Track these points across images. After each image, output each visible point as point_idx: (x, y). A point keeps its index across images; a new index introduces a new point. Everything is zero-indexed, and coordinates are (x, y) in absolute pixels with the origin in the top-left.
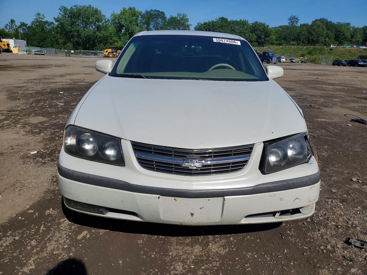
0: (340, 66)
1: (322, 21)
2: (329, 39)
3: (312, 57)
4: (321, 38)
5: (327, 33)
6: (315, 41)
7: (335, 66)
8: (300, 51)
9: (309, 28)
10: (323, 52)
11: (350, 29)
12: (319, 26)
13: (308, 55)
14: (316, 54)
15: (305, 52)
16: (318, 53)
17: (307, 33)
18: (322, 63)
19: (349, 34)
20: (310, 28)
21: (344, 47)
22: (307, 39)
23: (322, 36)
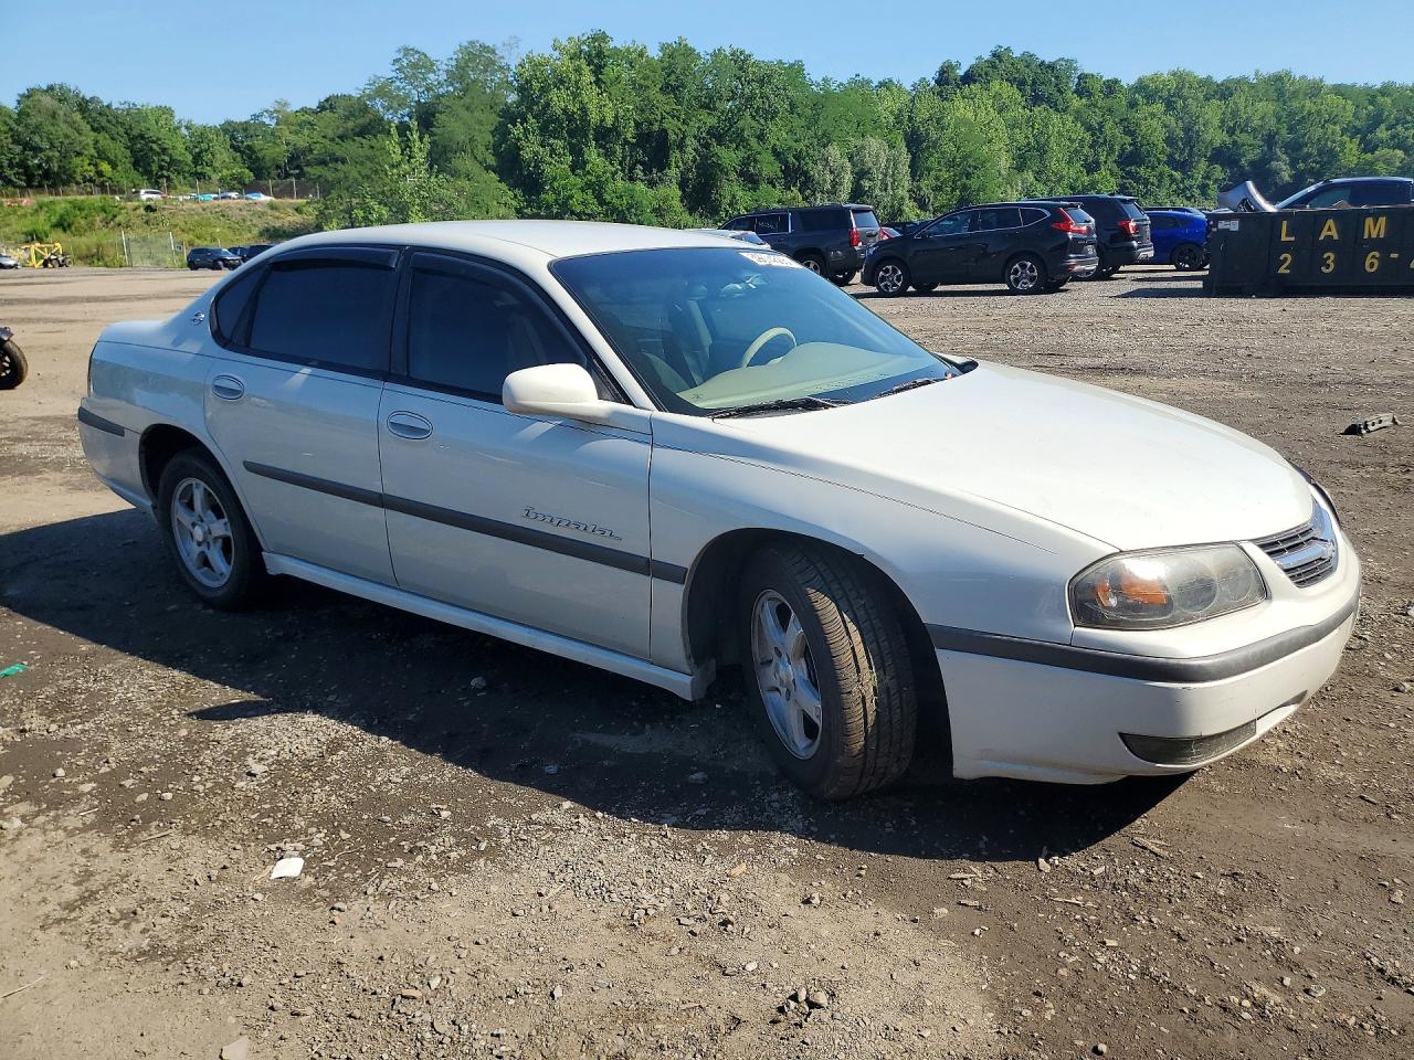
0: (220, 269)
1: (58, 93)
2: (114, 165)
3: (87, 241)
4: (77, 160)
5: (97, 142)
6: (58, 174)
7: (201, 272)
8: (13, 218)
9: (11, 122)
10: (119, 218)
11: (179, 128)
12: (54, 115)
13: (59, 233)
14: (91, 226)
15: (42, 222)
16: (98, 223)
17: (10, 140)
18: (137, 263)
19: (180, 147)
20: (18, 122)
21: (196, 200)
22: (19, 165)
23: (79, 154)
